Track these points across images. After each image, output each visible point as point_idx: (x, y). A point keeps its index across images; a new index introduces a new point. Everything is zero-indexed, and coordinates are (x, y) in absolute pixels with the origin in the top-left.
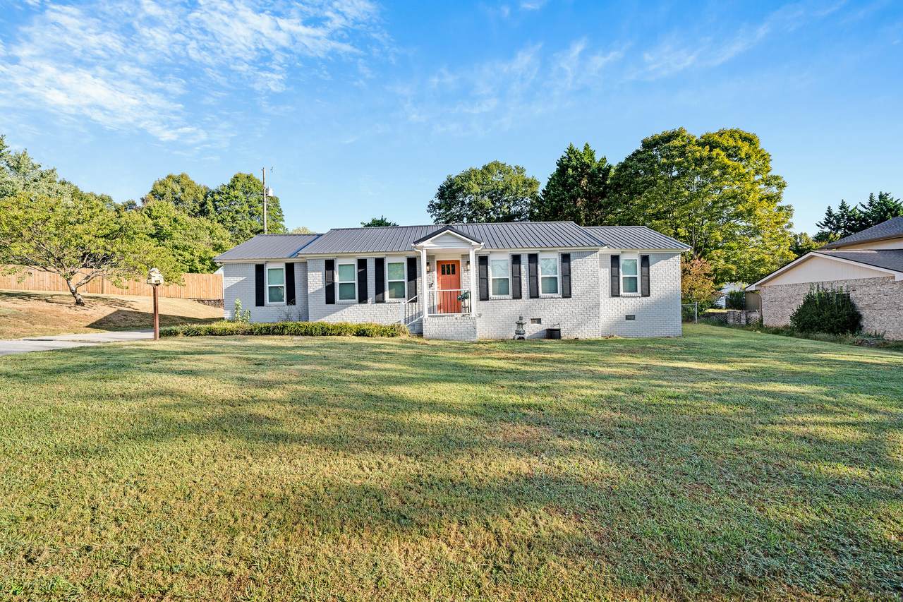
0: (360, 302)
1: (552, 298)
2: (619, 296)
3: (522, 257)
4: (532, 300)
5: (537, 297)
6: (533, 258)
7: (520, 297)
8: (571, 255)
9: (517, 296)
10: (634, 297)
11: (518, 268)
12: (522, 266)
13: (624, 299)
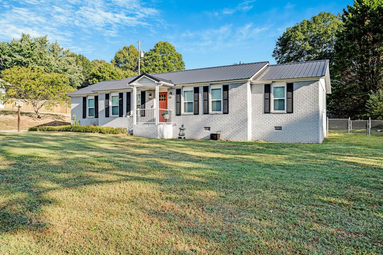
0: (120, 116)
1: (217, 114)
2: (269, 113)
3: (200, 88)
4: (205, 115)
5: (208, 113)
6: (206, 89)
7: (198, 114)
8: (229, 86)
9: (197, 113)
10: (281, 113)
11: (197, 95)
12: (200, 95)
13: (274, 115)
